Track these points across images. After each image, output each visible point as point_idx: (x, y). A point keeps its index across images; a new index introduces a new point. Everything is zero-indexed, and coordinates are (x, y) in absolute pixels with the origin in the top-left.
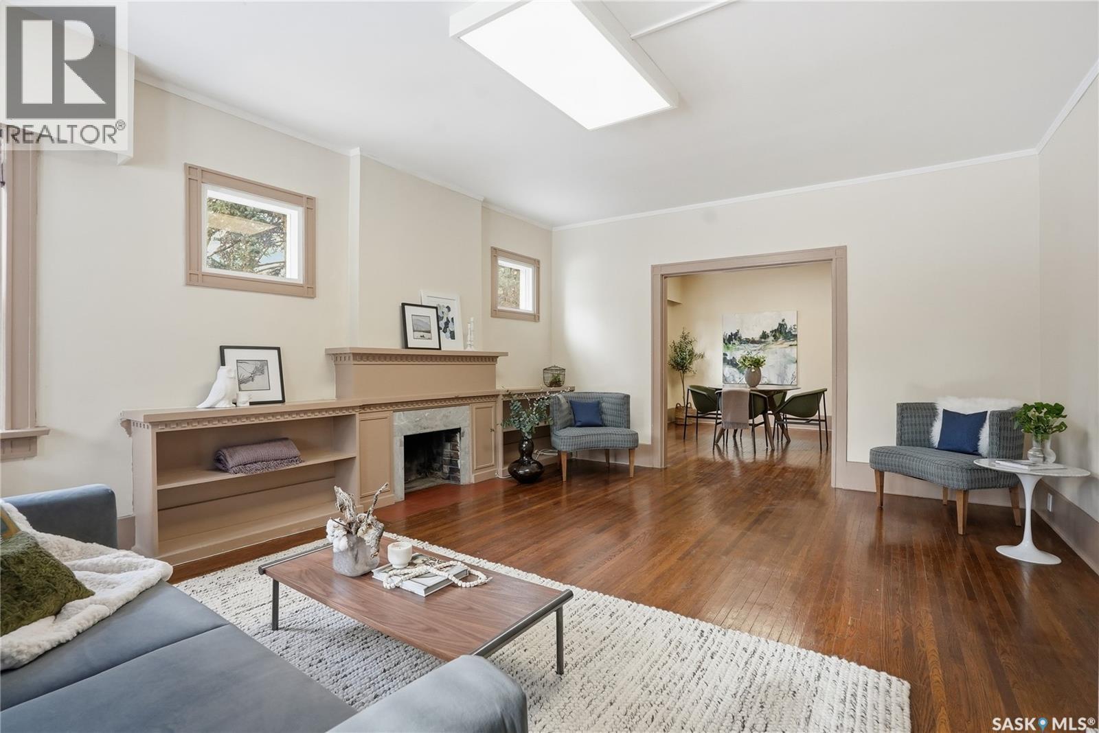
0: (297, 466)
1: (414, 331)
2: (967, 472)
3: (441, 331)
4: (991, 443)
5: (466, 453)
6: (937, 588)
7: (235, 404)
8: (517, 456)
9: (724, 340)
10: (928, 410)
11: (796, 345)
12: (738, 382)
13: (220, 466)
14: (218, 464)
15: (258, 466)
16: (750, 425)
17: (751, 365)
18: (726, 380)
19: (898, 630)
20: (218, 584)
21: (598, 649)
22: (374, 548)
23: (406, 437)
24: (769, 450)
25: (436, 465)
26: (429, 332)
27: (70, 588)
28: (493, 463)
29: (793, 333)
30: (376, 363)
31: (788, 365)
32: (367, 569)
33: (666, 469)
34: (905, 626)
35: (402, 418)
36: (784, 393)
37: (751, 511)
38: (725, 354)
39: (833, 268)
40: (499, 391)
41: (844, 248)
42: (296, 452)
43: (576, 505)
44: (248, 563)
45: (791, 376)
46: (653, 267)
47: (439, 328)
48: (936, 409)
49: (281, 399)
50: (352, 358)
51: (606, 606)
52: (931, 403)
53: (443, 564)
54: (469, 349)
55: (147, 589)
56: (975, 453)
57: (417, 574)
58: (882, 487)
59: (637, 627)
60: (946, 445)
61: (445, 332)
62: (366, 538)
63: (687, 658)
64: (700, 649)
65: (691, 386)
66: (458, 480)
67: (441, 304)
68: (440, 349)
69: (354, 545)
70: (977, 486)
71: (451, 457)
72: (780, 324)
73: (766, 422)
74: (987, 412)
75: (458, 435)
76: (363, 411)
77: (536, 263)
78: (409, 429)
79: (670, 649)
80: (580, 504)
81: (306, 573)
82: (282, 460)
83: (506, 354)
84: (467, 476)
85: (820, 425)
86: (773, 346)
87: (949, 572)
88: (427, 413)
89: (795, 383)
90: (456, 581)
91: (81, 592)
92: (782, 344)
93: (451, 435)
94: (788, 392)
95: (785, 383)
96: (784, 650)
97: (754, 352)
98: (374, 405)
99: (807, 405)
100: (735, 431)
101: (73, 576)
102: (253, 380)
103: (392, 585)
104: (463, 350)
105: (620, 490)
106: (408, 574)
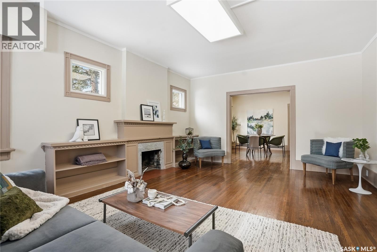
0: (105, 163)
1: (145, 114)
2: (336, 163)
3: (154, 115)
4: (344, 153)
5: (162, 158)
6: (336, 202)
7: (83, 140)
8: (181, 159)
9: (248, 119)
10: (321, 142)
11: (273, 121)
12: (254, 133)
13: (77, 163)
14: (76, 162)
15: (90, 163)
16: (259, 148)
17: (259, 127)
18: (248, 133)
19: (327, 218)
20: (80, 206)
21: (225, 227)
22: (144, 192)
23: (142, 153)
24: (265, 157)
25: (152, 163)
26: (150, 115)
27: (35, 208)
28: (172, 162)
29: (272, 117)
30: (132, 126)
31: (270, 128)
32: (140, 200)
33: (231, 163)
34: (329, 216)
35: (141, 145)
36: (269, 137)
37: (265, 177)
38: (248, 124)
39: (291, 93)
40: (174, 136)
41: (294, 86)
42: (105, 158)
43: (204, 176)
44: (90, 198)
45: (271, 131)
46: (227, 93)
47: (153, 114)
48: (324, 142)
49: (98, 138)
50: (124, 124)
51: (224, 211)
52: (322, 140)
53: (168, 197)
54: (164, 121)
55: (62, 208)
56: (338, 156)
57: (160, 201)
58: (305, 169)
59: (237, 218)
60: (328, 154)
61: (155, 115)
62: (140, 188)
63: (257, 229)
64: (261, 226)
65: (238, 135)
66: (160, 168)
67: (154, 105)
68: (154, 121)
69: (135, 191)
70: (339, 168)
71: (157, 160)
72: (267, 113)
73: (264, 147)
74: (342, 142)
75: (160, 152)
76: (128, 143)
77: (185, 91)
78: (143, 150)
79: (251, 226)
80: (205, 176)
81: (117, 202)
82: (100, 160)
83: (176, 123)
84: (163, 167)
85: (283, 148)
86: (265, 121)
87: (338, 197)
88: (149, 144)
89: (272, 134)
90: (175, 203)
91: (39, 209)
92: (268, 120)
93: (157, 152)
94: (271, 137)
95: (269, 134)
96: (291, 225)
97: (260, 123)
98: (132, 141)
99: (278, 141)
100: (253, 150)
101: (35, 203)
102: (89, 132)
103: (151, 205)
104: (161, 121)
105: (218, 171)
106: (156, 201)
